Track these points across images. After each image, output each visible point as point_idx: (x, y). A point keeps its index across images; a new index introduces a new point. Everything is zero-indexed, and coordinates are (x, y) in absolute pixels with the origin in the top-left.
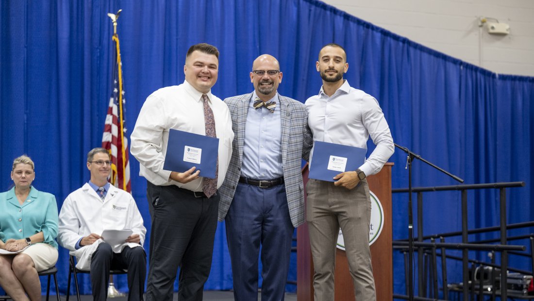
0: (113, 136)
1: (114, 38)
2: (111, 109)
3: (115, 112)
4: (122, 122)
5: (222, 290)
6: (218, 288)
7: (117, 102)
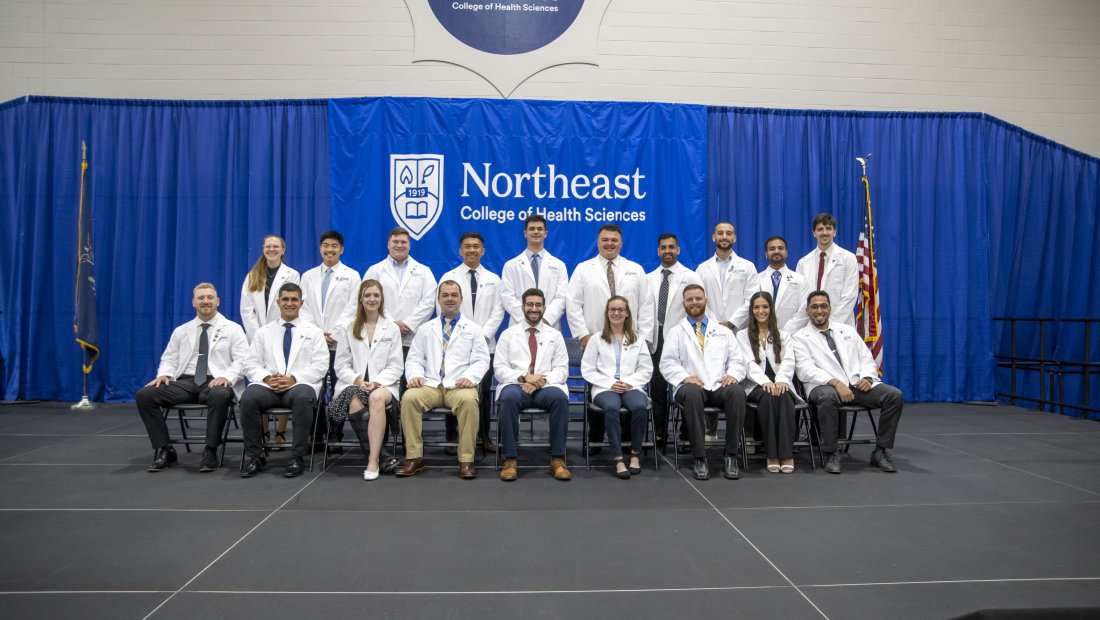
0: (865, 267)
1: (863, 179)
2: (863, 242)
3: (866, 245)
4: (872, 254)
5: (953, 402)
6: (949, 400)
7: (867, 236)
